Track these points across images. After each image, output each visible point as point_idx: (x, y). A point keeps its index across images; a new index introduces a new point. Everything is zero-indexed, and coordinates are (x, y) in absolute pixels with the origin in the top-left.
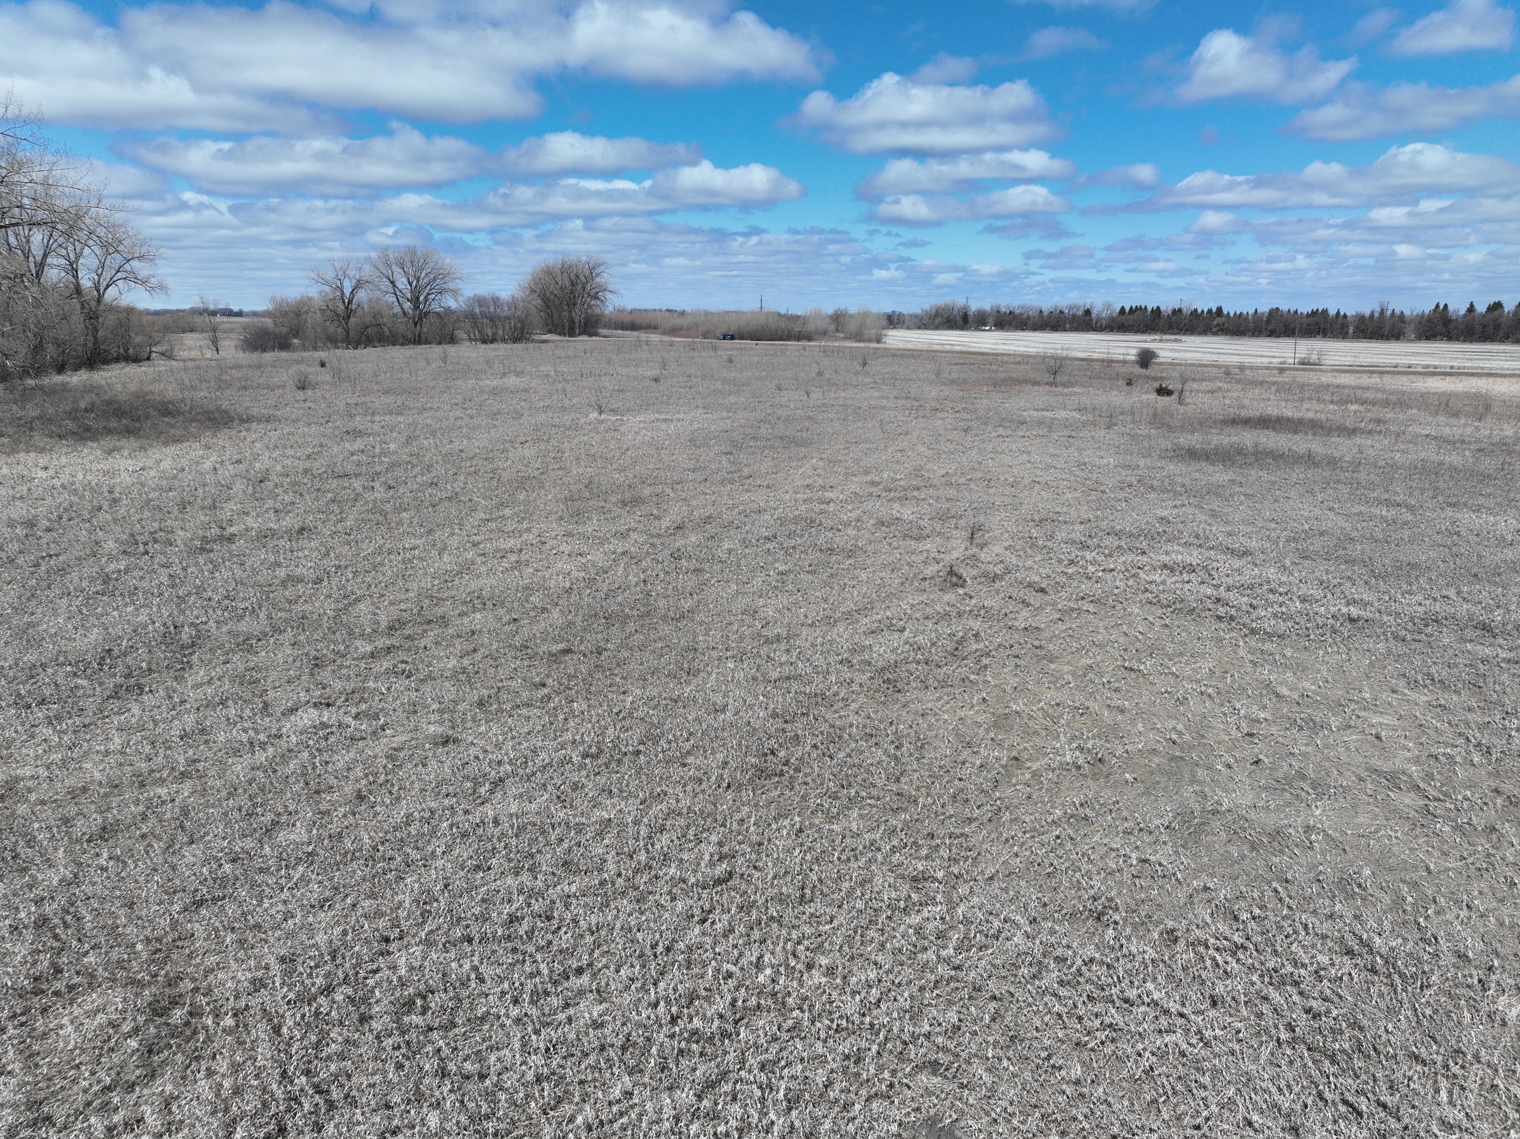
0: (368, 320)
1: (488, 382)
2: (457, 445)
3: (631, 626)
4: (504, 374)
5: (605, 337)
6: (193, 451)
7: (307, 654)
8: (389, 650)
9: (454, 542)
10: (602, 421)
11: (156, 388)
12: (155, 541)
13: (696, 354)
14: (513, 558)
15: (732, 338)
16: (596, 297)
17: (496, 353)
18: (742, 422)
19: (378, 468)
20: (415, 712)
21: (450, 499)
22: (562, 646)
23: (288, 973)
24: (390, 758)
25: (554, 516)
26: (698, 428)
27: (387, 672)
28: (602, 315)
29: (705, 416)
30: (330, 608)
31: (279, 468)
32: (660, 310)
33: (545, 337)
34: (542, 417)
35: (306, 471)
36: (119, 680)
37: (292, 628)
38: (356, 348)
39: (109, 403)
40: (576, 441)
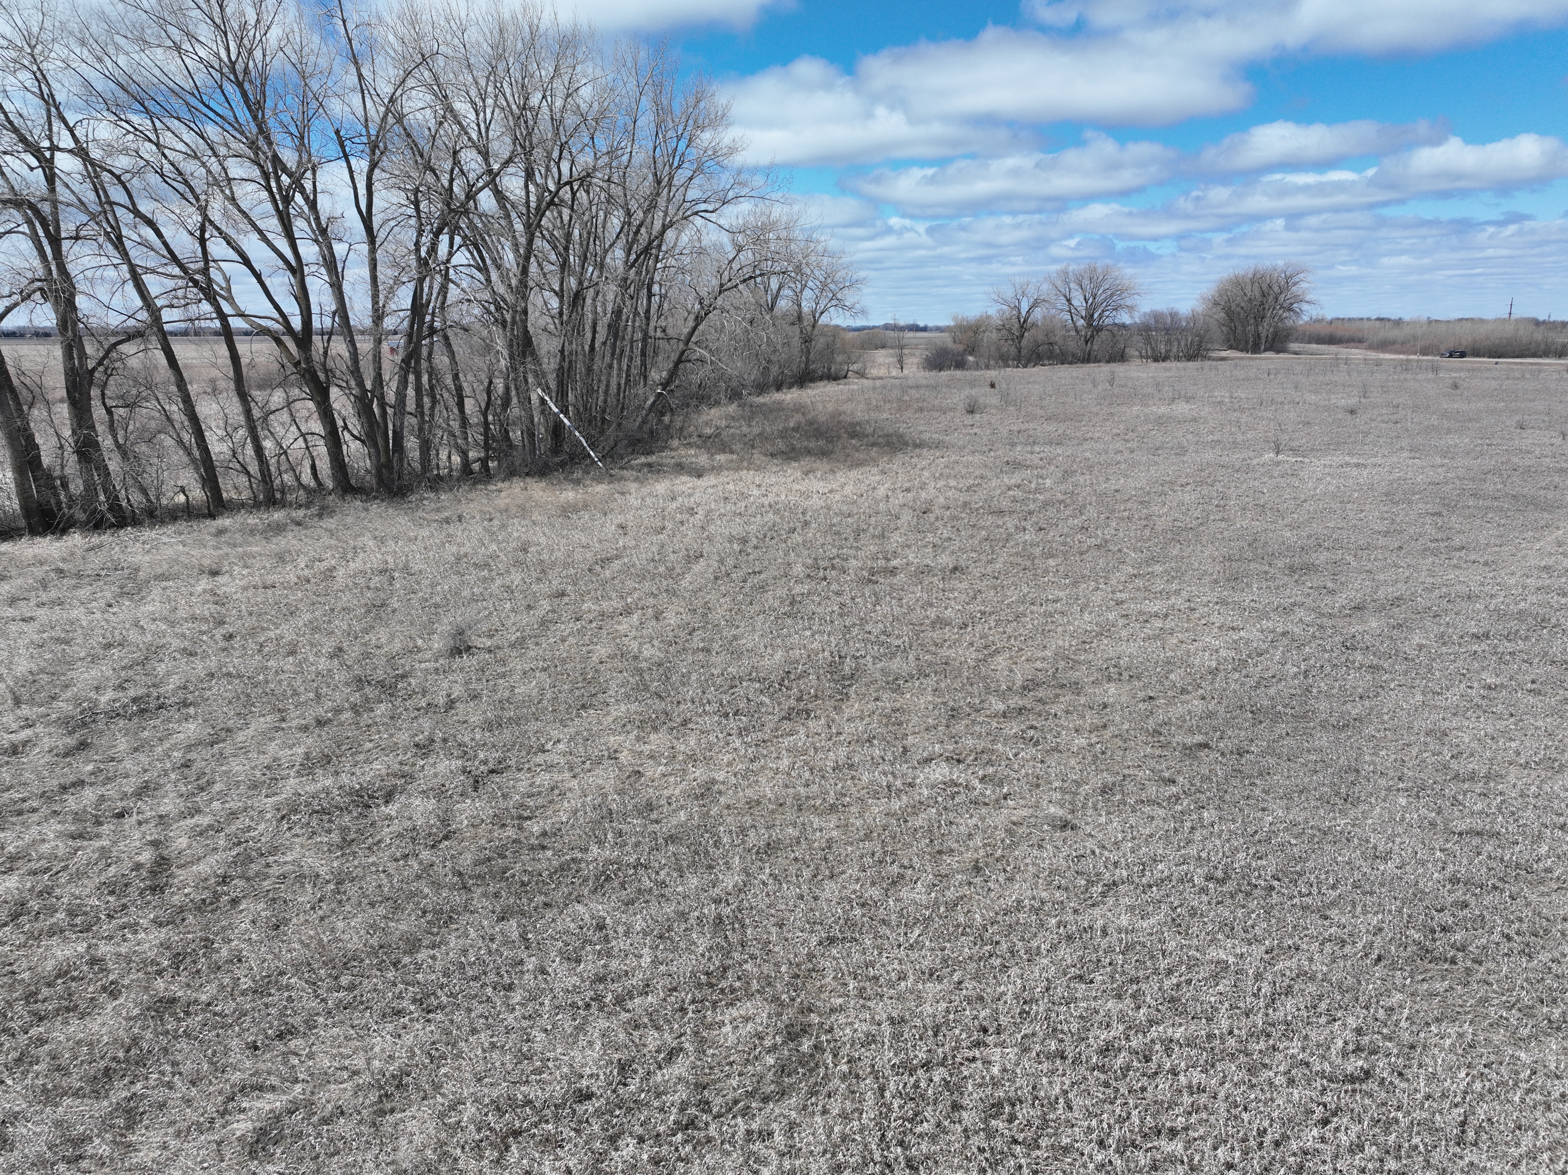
0: (1041, 337)
1: (1154, 409)
2: (1113, 485)
3: (1282, 728)
4: (1173, 400)
5: (1296, 353)
6: (871, 476)
7: (944, 703)
8: (1021, 710)
9: (1097, 597)
10: (1278, 463)
11: (848, 407)
12: (833, 567)
13: (1409, 376)
14: (1158, 623)
15: (1463, 355)
16: (1290, 309)
17: (1168, 374)
18: (1461, 472)
19: (1032, 507)
20: (1038, 786)
21: (1098, 547)
22: (1199, 738)
23: (897, 1036)
24: (1010, 832)
25: (1207, 579)
26: (1399, 478)
27: (1015, 736)
28: (1296, 329)
29: (1410, 462)
30: (972, 655)
31: (942, 500)
32: (1369, 319)
33: (1224, 354)
34: (1209, 456)
35: (966, 504)
36: (792, 702)
37: (936, 673)
38: (1025, 366)
39: (810, 423)
40: (1244, 486)
